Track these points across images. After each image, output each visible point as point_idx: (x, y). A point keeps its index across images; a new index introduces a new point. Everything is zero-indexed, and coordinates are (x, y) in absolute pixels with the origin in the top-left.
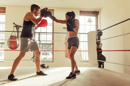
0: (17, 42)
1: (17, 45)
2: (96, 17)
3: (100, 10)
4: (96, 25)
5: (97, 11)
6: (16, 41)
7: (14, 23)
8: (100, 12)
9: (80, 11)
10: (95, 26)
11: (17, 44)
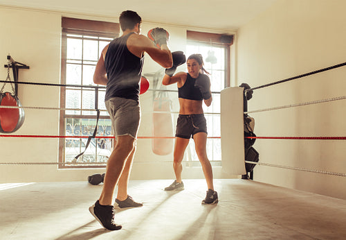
0: (20, 113)
1: (20, 120)
2: (225, 48)
3: (237, 31)
4: (225, 71)
5: (230, 33)
6: (17, 110)
7: (9, 58)
8: (235, 37)
9: (187, 31)
10: (223, 72)
11: (21, 117)
